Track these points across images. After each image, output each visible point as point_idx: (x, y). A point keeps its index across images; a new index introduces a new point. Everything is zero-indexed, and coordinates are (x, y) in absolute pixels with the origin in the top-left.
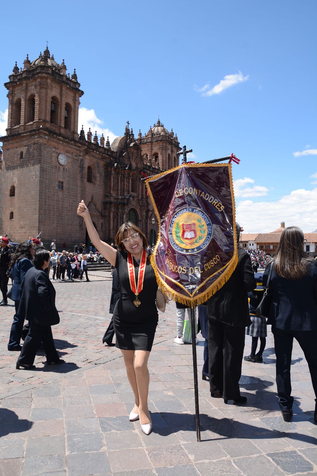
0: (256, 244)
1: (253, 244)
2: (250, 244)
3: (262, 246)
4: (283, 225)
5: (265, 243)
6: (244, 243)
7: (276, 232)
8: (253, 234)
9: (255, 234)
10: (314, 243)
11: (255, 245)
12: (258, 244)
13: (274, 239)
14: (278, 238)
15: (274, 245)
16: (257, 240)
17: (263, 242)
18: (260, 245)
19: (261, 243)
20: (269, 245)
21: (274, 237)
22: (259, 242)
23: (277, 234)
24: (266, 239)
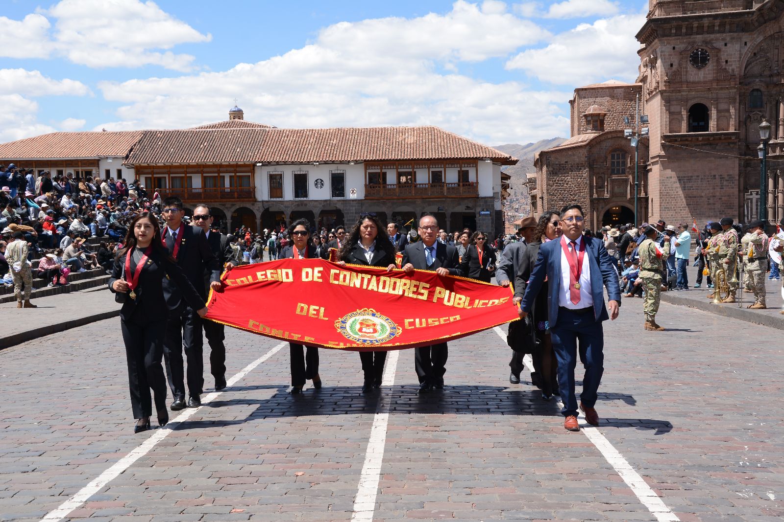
0: (132, 171)
1: (119, 172)
2: (108, 172)
3: (159, 179)
4: (237, 114)
5: (171, 167)
6: (80, 169)
7: (214, 126)
8: (120, 133)
9: (127, 133)
10: (362, 166)
11: (129, 176)
12: (139, 170)
13: (206, 152)
14: (223, 147)
15: (205, 175)
16: (134, 156)
17: (163, 164)
18: (150, 176)
19: (154, 166)
20: (188, 175)
21: (205, 144)
22: (142, 165)
23: (216, 134)
24: (172, 150)
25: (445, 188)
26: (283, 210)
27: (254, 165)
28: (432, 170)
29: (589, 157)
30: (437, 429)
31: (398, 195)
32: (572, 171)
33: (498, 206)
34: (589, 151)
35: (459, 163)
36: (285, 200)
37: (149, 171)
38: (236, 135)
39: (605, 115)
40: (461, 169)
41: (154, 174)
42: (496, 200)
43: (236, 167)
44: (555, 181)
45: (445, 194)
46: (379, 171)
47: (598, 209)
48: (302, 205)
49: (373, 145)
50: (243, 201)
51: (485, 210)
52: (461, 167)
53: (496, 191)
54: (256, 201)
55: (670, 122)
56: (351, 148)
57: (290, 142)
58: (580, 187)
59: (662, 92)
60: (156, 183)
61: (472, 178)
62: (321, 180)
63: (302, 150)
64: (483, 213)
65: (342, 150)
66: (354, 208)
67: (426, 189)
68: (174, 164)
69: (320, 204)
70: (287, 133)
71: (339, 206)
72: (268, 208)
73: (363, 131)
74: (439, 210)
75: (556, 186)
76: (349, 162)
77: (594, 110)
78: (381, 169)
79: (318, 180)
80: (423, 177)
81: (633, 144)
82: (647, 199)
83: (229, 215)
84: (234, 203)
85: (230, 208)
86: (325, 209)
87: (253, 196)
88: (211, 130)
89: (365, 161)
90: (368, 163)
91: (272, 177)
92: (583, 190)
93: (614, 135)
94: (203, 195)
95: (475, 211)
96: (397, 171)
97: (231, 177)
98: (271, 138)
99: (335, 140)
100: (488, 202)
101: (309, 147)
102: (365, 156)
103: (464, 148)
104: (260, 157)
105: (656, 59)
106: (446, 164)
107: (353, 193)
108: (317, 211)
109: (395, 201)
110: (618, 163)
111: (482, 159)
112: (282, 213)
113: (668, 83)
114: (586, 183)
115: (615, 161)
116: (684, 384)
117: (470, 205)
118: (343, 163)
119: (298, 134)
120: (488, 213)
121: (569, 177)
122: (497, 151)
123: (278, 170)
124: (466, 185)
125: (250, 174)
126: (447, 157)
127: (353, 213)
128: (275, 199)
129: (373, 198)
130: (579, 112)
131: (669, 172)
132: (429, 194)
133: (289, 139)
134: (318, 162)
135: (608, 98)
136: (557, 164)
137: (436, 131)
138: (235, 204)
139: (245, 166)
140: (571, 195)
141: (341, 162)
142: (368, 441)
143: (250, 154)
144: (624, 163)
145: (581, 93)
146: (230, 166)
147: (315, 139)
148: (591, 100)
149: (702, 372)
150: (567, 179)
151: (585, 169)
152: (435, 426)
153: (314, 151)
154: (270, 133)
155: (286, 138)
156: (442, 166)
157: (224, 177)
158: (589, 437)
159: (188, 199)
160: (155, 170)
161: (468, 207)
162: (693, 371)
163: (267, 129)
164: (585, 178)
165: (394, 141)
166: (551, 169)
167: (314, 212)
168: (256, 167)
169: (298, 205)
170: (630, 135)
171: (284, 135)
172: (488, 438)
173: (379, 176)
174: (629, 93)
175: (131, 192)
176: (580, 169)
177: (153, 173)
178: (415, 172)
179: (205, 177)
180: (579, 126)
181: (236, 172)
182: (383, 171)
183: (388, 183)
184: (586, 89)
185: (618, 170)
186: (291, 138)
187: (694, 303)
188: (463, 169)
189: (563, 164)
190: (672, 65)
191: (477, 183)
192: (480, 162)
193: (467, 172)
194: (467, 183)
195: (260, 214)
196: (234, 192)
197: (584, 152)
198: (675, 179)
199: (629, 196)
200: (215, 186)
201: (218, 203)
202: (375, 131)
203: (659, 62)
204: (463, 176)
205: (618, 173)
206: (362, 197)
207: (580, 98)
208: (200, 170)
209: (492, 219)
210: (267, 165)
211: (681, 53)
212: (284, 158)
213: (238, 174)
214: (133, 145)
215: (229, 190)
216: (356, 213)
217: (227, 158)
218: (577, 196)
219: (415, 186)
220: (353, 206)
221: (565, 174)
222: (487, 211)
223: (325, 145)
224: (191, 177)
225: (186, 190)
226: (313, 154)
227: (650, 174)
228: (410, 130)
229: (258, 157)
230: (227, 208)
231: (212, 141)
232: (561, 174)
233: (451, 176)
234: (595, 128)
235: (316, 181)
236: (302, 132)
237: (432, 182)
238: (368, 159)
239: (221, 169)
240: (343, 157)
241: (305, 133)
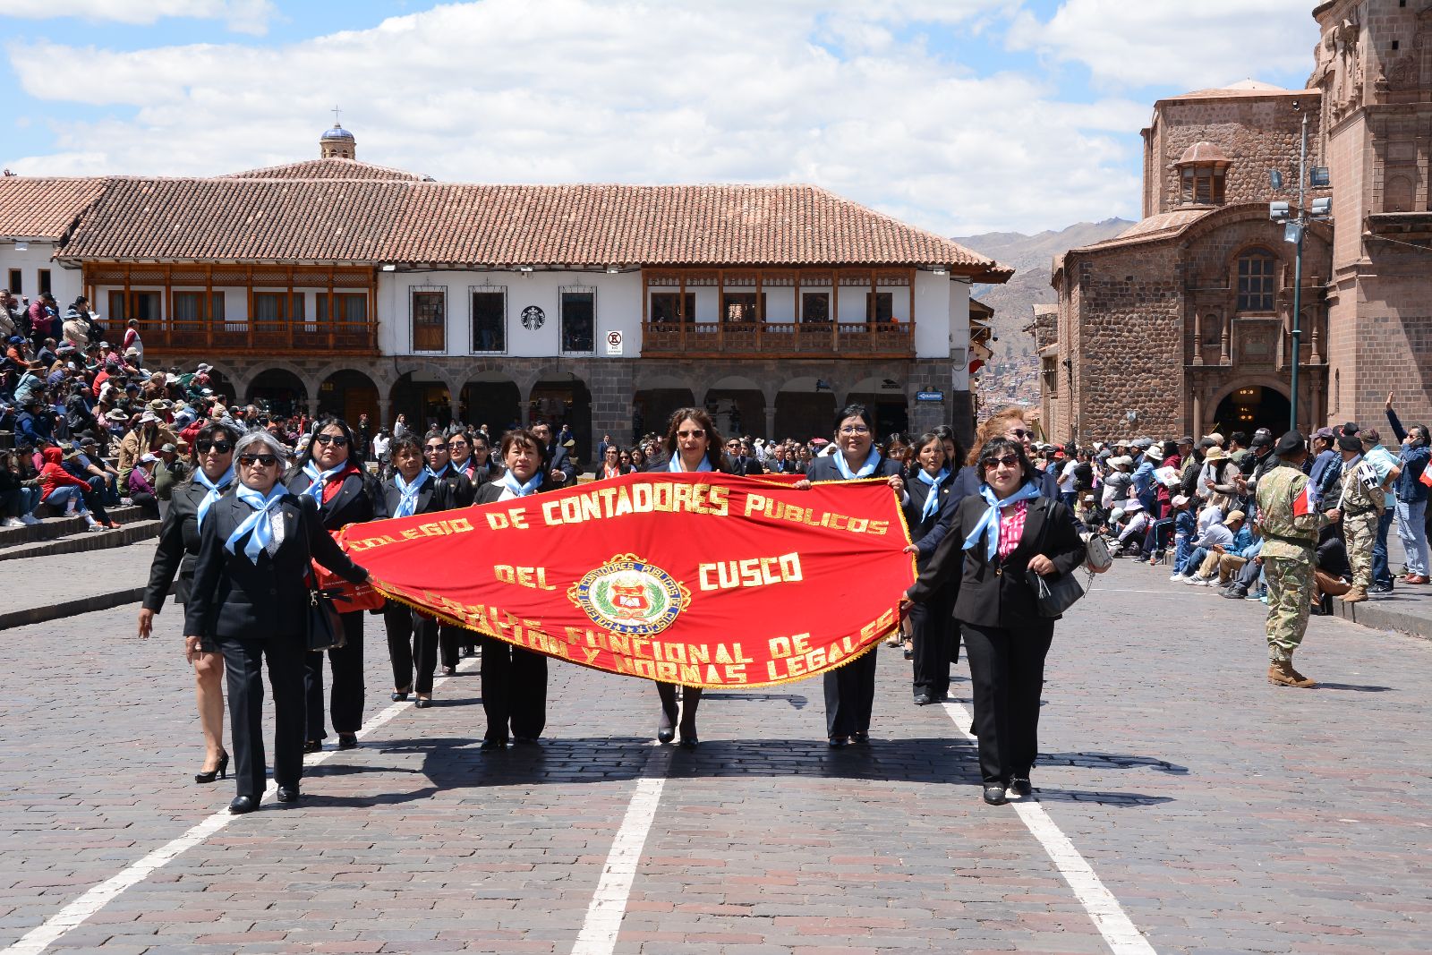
0: (77, 275)
1: (45, 278)
2: (15, 277)
3: (145, 297)
4: (341, 144)
5: (173, 268)
7: (281, 173)
8: (49, 183)
9: (66, 184)
10: (636, 278)
11: (67, 288)
12: (94, 274)
13: (261, 235)
14: (302, 223)
15: (255, 289)
16: (83, 240)
17: (154, 262)
18: (121, 288)
19: (130, 265)
20: (215, 289)
21: (259, 215)
22: (102, 260)
23: (285, 190)
24: (178, 226)
25: (836, 335)
26: (442, 379)
27: (376, 270)
28: (803, 290)
29: (1184, 268)
30: (747, 910)
31: (720, 349)
32: (1142, 300)
33: (961, 380)
34: (1186, 253)
35: (870, 276)
36: (451, 354)
37: (119, 275)
38: (334, 197)
39: (1228, 165)
40: (874, 290)
41: (131, 283)
42: (956, 367)
43: (334, 273)
44: (1101, 323)
45: (835, 349)
46: (677, 290)
47: (1203, 392)
48: (490, 368)
49: (664, 226)
50: (349, 356)
51: (930, 388)
52: (874, 286)
53: (956, 345)
54: (378, 355)
55: (1387, 185)
56: (611, 234)
57: (465, 216)
58: (1161, 340)
59: (1368, 112)
60: (134, 306)
61: (899, 311)
62: (536, 308)
63: (494, 235)
64: (923, 396)
65: (589, 236)
66: (615, 378)
67: (788, 335)
68: (182, 262)
69: (534, 366)
70: (459, 193)
71: (581, 373)
72: (408, 375)
73: (642, 192)
74: (819, 386)
75: (1102, 335)
76: (606, 266)
77: (1201, 152)
78: (683, 286)
79: (530, 308)
80: (781, 307)
81: (1291, 238)
82: (1324, 371)
83: (312, 388)
84: (327, 360)
85: (318, 370)
86: (547, 379)
87: (372, 344)
88: (273, 180)
89: (644, 265)
90: (651, 272)
91: (420, 300)
92: (1167, 345)
93: (1248, 215)
94: (250, 339)
95: (906, 389)
96: (721, 290)
97: (318, 295)
98: (420, 203)
99: (573, 215)
100: (938, 370)
101: (511, 229)
102: (645, 254)
103: (884, 239)
104: (391, 253)
105: (1356, 29)
106: (840, 277)
107: (614, 341)
108: (525, 384)
109: (714, 363)
110: (1256, 282)
111: (924, 267)
112: (442, 386)
113: (1384, 89)
114: (1176, 330)
115: (1250, 277)
116: (1365, 820)
117: (894, 377)
118: (591, 271)
119: (485, 198)
120: (938, 396)
121: (1135, 315)
122: (961, 249)
123: (435, 282)
124: (886, 329)
125: (366, 290)
126: (840, 259)
127: (612, 390)
128: (425, 353)
129: (663, 355)
130: (1165, 158)
131: (1380, 307)
132: (797, 350)
133: (461, 208)
134: (530, 264)
135: (1237, 126)
136: (1106, 283)
137: (816, 198)
138: (329, 363)
139: (353, 270)
140: (1138, 357)
141: (587, 268)
142: (575, 938)
143: (368, 242)
144: (1270, 284)
145: (1171, 111)
146: (317, 269)
147: (525, 211)
148: (1195, 129)
149: (1412, 792)
150: (1131, 318)
151: (1174, 295)
152: (742, 905)
153: (522, 240)
154: (416, 195)
155: (455, 207)
156: (830, 283)
157: (302, 296)
158: (1108, 940)
159: (214, 346)
160: (134, 276)
161: (889, 383)
162: (1391, 790)
163: (411, 184)
164: (1175, 318)
165: (716, 220)
166: (1091, 294)
167: (519, 385)
168: (380, 274)
169: (481, 369)
170: (1284, 216)
171: (451, 198)
172: (867, 936)
173: (678, 303)
174: (1289, 114)
175: (68, 325)
176: (1163, 295)
177: (128, 282)
178: (764, 296)
179: (257, 295)
180: (1164, 191)
181: (334, 284)
182: (688, 290)
183: (699, 318)
184: (1182, 102)
185: (1256, 300)
186: (469, 207)
187: (1420, 625)
188: (879, 290)
189: (1120, 283)
190: (1395, 45)
191: (912, 324)
192: (919, 274)
193: (890, 295)
194: (889, 325)
195: (390, 387)
196: (327, 333)
197: (1173, 253)
198: (1395, 324)
199: (1280, 364)
200: (281, 317)
201: (286, 359)
202: (670, 193)
203: (1364, 35)
204: (880, 307)
205: (1255, 307)
206: (635, 352)
207: (1168, 122)
208: (244, 277)
209: (946, 411)
210: (406, 270)
211: (1419, 16)
212: (450, 253)
213: (336, 290)
214: (80, 211)
215: (314, 328)
216: (620, 390)
217: (310, 251)
218: (1154, 361)
219: (764, 329)
220: (612, 374)
221: (1125, 305)
222: (935, 391)
223: (548, 226)
224: (223, 293)
225: (209, 325)
226: (519, 246)
227: (1333, 310)
228: (753, 194)
229: (386, 249)
230: (309, 371)
231: (275, 209)
232: (1117, 306)
233: (850, 306)
234: (1202, 197)
235: (526, 310)
236: (496, 191)
237: (805, 320)
238: (651, 260)
239: (297, 277)
240: (593, 254)
241: (501, 194)
